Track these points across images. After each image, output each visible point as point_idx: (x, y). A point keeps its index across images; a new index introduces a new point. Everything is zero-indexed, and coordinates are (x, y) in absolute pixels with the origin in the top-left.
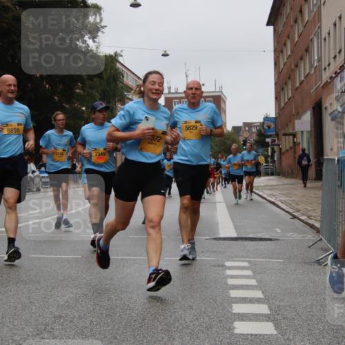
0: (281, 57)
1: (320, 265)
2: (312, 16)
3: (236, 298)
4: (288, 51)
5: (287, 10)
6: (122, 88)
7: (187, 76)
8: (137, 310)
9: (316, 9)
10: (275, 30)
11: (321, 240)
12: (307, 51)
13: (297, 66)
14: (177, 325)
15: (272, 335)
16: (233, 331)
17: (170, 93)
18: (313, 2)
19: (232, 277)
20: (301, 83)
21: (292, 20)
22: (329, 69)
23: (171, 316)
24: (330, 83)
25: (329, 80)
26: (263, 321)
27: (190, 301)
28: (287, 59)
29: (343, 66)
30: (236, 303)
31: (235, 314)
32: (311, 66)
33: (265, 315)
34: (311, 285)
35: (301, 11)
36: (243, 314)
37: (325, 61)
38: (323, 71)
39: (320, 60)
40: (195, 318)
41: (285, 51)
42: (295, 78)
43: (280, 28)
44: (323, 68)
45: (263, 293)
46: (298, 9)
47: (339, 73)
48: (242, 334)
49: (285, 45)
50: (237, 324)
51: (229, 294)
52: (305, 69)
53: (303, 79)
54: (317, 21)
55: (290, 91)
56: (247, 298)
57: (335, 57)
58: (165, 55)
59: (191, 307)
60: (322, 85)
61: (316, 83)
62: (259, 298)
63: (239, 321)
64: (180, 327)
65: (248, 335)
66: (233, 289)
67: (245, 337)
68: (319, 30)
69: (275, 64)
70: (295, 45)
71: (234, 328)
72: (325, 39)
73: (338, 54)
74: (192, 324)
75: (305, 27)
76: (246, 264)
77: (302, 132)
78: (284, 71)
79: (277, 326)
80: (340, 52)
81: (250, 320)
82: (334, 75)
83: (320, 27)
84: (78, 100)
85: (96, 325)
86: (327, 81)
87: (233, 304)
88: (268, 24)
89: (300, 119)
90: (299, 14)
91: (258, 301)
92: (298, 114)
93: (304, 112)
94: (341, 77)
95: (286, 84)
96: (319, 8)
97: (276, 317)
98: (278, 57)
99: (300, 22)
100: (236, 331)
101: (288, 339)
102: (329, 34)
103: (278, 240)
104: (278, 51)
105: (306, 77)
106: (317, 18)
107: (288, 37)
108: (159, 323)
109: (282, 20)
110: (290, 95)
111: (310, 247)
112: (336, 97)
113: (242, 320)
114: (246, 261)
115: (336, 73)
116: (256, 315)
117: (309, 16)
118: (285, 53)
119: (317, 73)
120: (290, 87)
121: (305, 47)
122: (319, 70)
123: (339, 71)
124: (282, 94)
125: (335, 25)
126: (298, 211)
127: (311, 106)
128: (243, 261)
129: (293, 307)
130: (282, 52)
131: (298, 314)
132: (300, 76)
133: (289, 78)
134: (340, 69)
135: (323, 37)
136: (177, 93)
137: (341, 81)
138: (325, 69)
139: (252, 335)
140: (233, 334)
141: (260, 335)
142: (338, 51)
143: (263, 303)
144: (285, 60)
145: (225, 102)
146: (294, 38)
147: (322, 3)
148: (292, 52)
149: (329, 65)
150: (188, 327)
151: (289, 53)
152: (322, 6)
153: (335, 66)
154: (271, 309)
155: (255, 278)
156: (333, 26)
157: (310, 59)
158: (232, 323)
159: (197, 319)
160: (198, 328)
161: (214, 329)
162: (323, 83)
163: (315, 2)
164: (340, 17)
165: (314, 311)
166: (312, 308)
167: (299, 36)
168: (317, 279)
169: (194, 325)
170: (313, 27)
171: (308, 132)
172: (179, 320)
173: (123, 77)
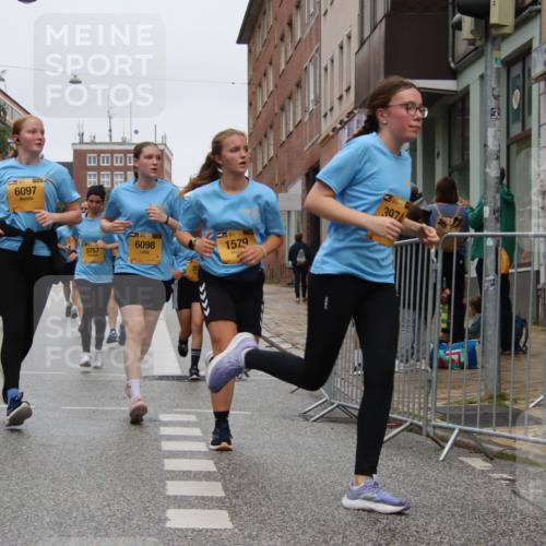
0: (259, 93)
1: (307, 420)
2: (307, 31)
3: (173, 471)
4: (270, 85)
5: (269, 20)
6: (4, 131)
7: (110, 117)
8: (11, 491)
9: (313, 21)
10: (250, 51)
12: (298, 85)
13: (282, 109)
14: (74, 515)
15: (225, 529)
16: (164, 523)
17: (82, 142)
18: (309, 11)
19: (170, 438)
20: (289, 135)
21: (277, 36)
22: (331, 115)
23: (66, 500)
24: (332, 137)
25: (331, 134)
26: (213, 508)
27: (100, 477)
28: (269, 97)
29: (352, 112)
30: (173, 479)
31: (169, 497)
32: (305, 110)
33: (217, 498)
34: (291, 450)
35: (290, 24)
36: (182, 496)
37: (325, 103)
38: (323, 119)
39: (317, 101)
40: (105, 503)
41: (264, 84)
42: (279, 128)
43: (259, 48)
44: (323, 114)
45: (216, 463)
46: (286, 21)
47: (347, 122)
48: (178, 529)
49: (265, 75)
50: (170, 513)
51: (163, 466)
52: (294, 113)
53: (291, 129)
54: (314, 41)
55: (272, 147)
56: (190, 472)
57: (341, 98)
59: (100, 486)
60: (319, 141)
61: (311, 137)
62: (209, 472)
63: (175, 508)
64: (80, 518)
65: (187, 530)
66: (168, 457)
67: (183, 534)
68: (317, 55)
69: (250, 104)
70: (280, 76)
71: (166, 519)
72: (326, 69)
73: (344, 93)
74: (99, 513)
75: (296, 48)
76: (193, 418)
77: (289, 212)
78: (263, 115)
79: (233, 516)
80: (348, 90)
81: (193, 507)
82: (339, 126)
83: (318, 50)
86: (328, 136)
87: (168, 482)
88: (240, 41)
89: (286, 191)
90: (287, 28)
91: (208, 476)
92: (283, 184)
93: (293, 181)
94: (349, 129)
95: (265, 136)
96: (318, 20)
97: (234, 501)
98: (254, 93)
99: (288, 40)
100: (169, 524)
101: (250, 536)
102: (332, 61)
104: (255, 84)
105: (296, 126)
106: (314, 37)
107: (270, 63)
108: (45, 512)
109: (261, 36)
110: (272, 154)
111: (293, 392)
113: (179, 507)
114: (193, 413)
115: (341, 122)
116: (203, 498)
117: (303, 32)
118: (265, 88)
119: (314, 122)
120: (272, 142)
121: (296, 80)
122: (316, 116)
123: (346, 119)
124: (259, 151)
125: (341, 48)
126: (278, 335)
127: (304, 172)
128: (188, 413)
129: (260, 485)
130: (260, 85)
131: (267, 496)
132: (287, 124)
133: (271, 127)
134: (348, 117)
135: (323, 66)
136: (93, 143)
137: (348, 135)
138: (326, 115)
139: (193, 530)
140: (163, 530)
141: (207, 530)
142: (345, 88)
143: (215, 480)
144: (266, 99)
145: (170, 161)
146: (279, 64)
147: (323, 12)
148: (276, 86)
149: (331, 109)
150: (93, 517)
151: (271, 88)
152: (322, 17)
153: (340, 111)
154: (225, 488)
155: (204, 440)
156: (338, 49)
157: (303, 98)
158: (164, 511)
159: (109, 505)
160: (109, 519)
161: (135, 522)
162: (322, 138)
163: (312, 10)
164: (349, 37)
165: (293, 491)
166: (290, 486)
167: (287, 63)
168: (301, 442)
169: (103, 514)
170: (309, 49)
171: (298, 212)
172: (78, 507)
173: (5, 113)
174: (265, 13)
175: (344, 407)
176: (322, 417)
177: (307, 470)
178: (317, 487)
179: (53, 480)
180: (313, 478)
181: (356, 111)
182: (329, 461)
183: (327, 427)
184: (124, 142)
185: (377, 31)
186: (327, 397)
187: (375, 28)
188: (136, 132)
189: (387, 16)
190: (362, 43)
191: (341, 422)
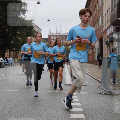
1: (101, 94)
2: (100, 8)
6: (34, 32)
7: (56, 28)
8: (37, 109)
9: (101, 6)
11: (101, 86)
12: (98, 20)
13: (94, 25)
14: (51, 115)
15: (84, 119)
17: (50, 34)
18: (100, 3)
21: (93, 9)
23: (49, 112)
25: (105, 30)
26: (81, 114)
27: (56, 107)
28: (91, 23)
29: (110, 26)
31: (71, 111)
32: (99, 25)
33: (81, 112)
35: (96, 6)
36: (74, 111)
37: (104, 23)
38: (103, 27)
39: (102, 23)
40: (57, 112)
41: (90, 20)
44: (103, 26)
45: (81, 104)
46: (95, 6)
47: (108, 28)
48: (73, 118)
52: (97, 26)
53: (96, 30)
54: (101, 10)
56: (75, 106)
57: (107, 23)
58: (49, 21)
59: (56, 109)
63: (72, 114)
70: (94, 18)
71: (71, 116)
72: (104, 16)
73: (108, 22)
74: (56, 115)
75: (97, 12)
77: (96, 48)
79: (85, 116)
80: (109, 21)
81: (76, 113)
82: (107, 29)
83: (102, 12)
84: (18, 36)
85: (22, 115)
86: (104, 31)
90: (95, 7)
91: (79, 107)
94: (109, 29)
96: (102, 5)
97: (85, 112)
99: (95, 10)
100: (71, 117)
102: (105, 14)
103: (86, 85)
106: (101, 9)
108: (44, 114)
111: (97, 88)
112: (107, 36)
115: (107, 28)
116: (78, 112)
118: (90, 21)
122: (102, 27)
123: (108, 27)
125: (107, 11)
126: (94, 75)
127: (99, 39)
129: (91, 109)
131: (93, 111)
134: (109, 27)
135: (103, 15)
136: (53, 34)
137: (109, 31)
138: (104, 27)
139: (76, 119)
140: (70, 118)
141: (79, 119)
142: (108, 20)
143: (81, 107)
144: (90, 23)
146: (93, 16)
147: (103, 4)
148: (93, 20)
149: (105, 25)
150: (54, 116)
151: (92, 21)
152: (103, 5)
153: (107, 25)
154: (83, 110)
155: (78, 99)
156: (106, 12)
157: (99, 23)
158: (70, 114)
159: (58, 113)
160: (58, 116)
161: (64, 117)
162: (103, 31)
163: (101, 3)
164: (109, 9)
165: (98, 110)
166: (98, 109)
167: (95, 15)
168: (100, 99)
169: (57, 115)
170: (100, 12)
171: (98, 48)
172: (51, 113)
173: (34, 28)
174: (90, 4)
175: (109, 91)
176: (104, 94)
177: (101, 106)
178: (104, 109)
179: (46, 107)
180: (103, 107)
181: (111, 25)
182: (106, 104)
183: (105, 96)
184: (59, 33)
185: (116, 7)
186: (105, 89)
187: (115, 7)
188: (62, 31)
189: (118, 4)
190: (112, 10)
191: (108, 95)
